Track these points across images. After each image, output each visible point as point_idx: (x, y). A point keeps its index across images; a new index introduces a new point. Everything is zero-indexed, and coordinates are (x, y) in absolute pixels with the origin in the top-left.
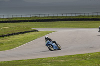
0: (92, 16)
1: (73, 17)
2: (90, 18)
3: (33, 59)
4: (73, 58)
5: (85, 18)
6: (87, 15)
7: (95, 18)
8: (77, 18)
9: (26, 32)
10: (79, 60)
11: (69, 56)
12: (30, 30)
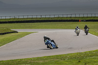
0: (71, 18)
2: (68, 19)
3: (12, 60)
4: (52, 58)
6: (66, 16)
9: (6, 33)
10: (58, 61)
11: (48, 57)
12: (10, 31)
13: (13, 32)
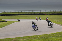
1: (28, 13)
2: (39, 13)
3: (3, 39)
4: (28, 38)
5: (35, 13)
7: (42, 13)
8: (31, 13)
10: (32, 40)
12: (2, 21)
13: (3, 21)
